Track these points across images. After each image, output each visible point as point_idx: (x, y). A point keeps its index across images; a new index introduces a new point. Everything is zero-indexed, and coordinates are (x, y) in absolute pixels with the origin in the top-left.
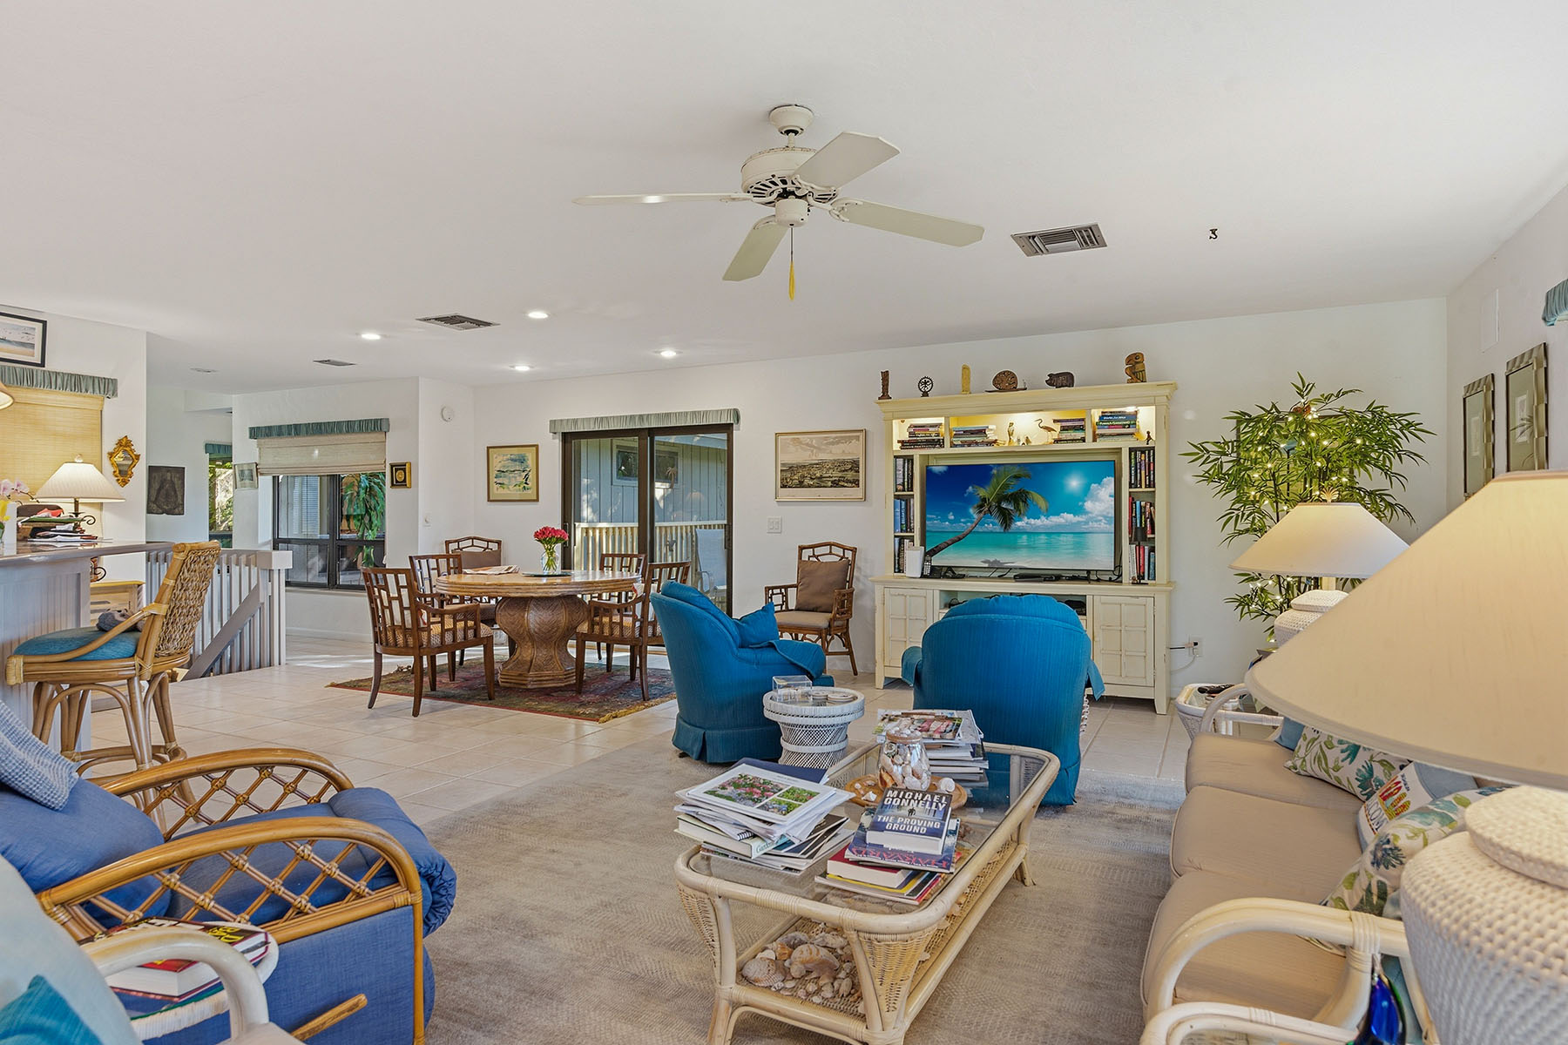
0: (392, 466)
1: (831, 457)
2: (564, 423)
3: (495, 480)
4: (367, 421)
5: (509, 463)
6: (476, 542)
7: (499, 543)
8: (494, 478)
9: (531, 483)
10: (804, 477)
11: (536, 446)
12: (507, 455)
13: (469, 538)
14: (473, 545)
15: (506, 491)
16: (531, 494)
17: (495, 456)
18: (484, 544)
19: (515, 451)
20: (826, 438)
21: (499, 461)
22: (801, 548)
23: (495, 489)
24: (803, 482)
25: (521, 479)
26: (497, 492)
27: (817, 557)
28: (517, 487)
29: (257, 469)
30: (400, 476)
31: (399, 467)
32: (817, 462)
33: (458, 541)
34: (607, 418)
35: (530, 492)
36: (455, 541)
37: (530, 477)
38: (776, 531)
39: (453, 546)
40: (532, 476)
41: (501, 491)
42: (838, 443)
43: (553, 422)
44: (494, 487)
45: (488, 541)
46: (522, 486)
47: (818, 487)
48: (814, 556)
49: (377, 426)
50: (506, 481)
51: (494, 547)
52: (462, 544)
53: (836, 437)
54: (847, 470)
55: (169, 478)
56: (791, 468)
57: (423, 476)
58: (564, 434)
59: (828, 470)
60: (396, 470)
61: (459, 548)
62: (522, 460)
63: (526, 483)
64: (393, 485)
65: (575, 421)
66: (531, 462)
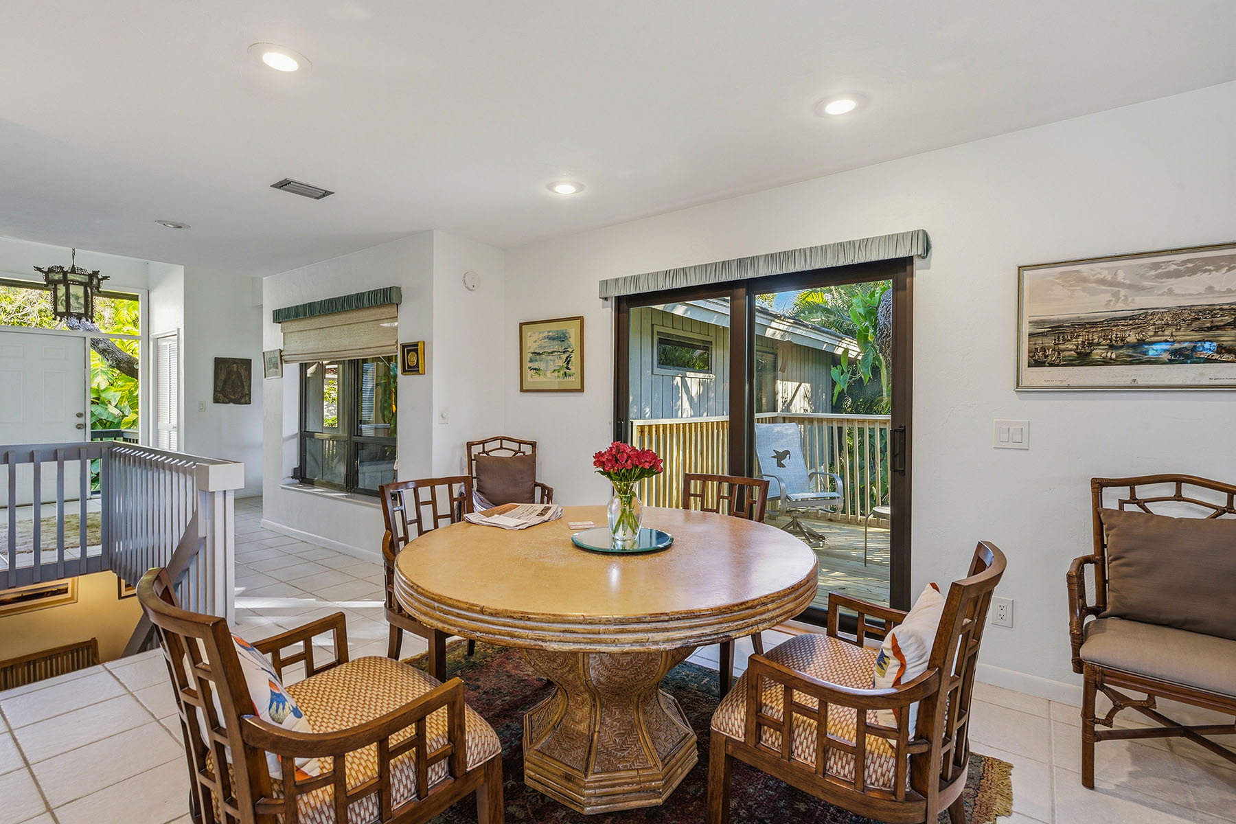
0: (404, 347)
1: (1173, 303)
2: (620, 282)
3: (530, 365)
4: (376, 292)
5: (547, 343)
6: (506, 444)
7: (534, 445)
8: (528, 361)
9: (575, 367)
10: (1091, 344)
11: (581, 318)
12: (543, 332)
13: (496, 439)
14: (501, 448)
15: (541, 379)
16: (574, 381)
17: (529, 334)
18: (515, 446)
19: (554, 327)
20: (1156, 266)
21: (534, 340)
22: (1099, 485)
23: (530, 377)
24: (1088, 354)
25: (561, 362)
26: (532, 379)
27: (1141, 503)
28: (556, 374)
29: (281, 356)
30: (412, 359)
31: (411, 348)
32: (1129, 314)
33: (483, 443)
34: (684, 269)
35: (572, 379)
36: (479, 443)
37: (573, 359)
38: (1016, 446)
39: (476, 450)
40: (575, 359)
41: (537, 378)
42: (1192, 272)
43: (604, 284)
44: (528, 374)
45: (520, 442)
46: (562, 372)
47: (1131, 363)
48: (1133, 500)
49: (386, 298)
50: (542, 366)
51: (527, 449)
52: (488, 447)
53: (1189, 261)
54: (1218, 328)
55: (235, 369)
56: (1058, 330)
57: (438, 360)
58: (619, 300)
59: (1162, 328)
60: (409, 352)
61: (484, 452)
62: (562, 338)
63: (567, 368)
64: (404, 371)
65: (636, 279)
66: (573, 341)
